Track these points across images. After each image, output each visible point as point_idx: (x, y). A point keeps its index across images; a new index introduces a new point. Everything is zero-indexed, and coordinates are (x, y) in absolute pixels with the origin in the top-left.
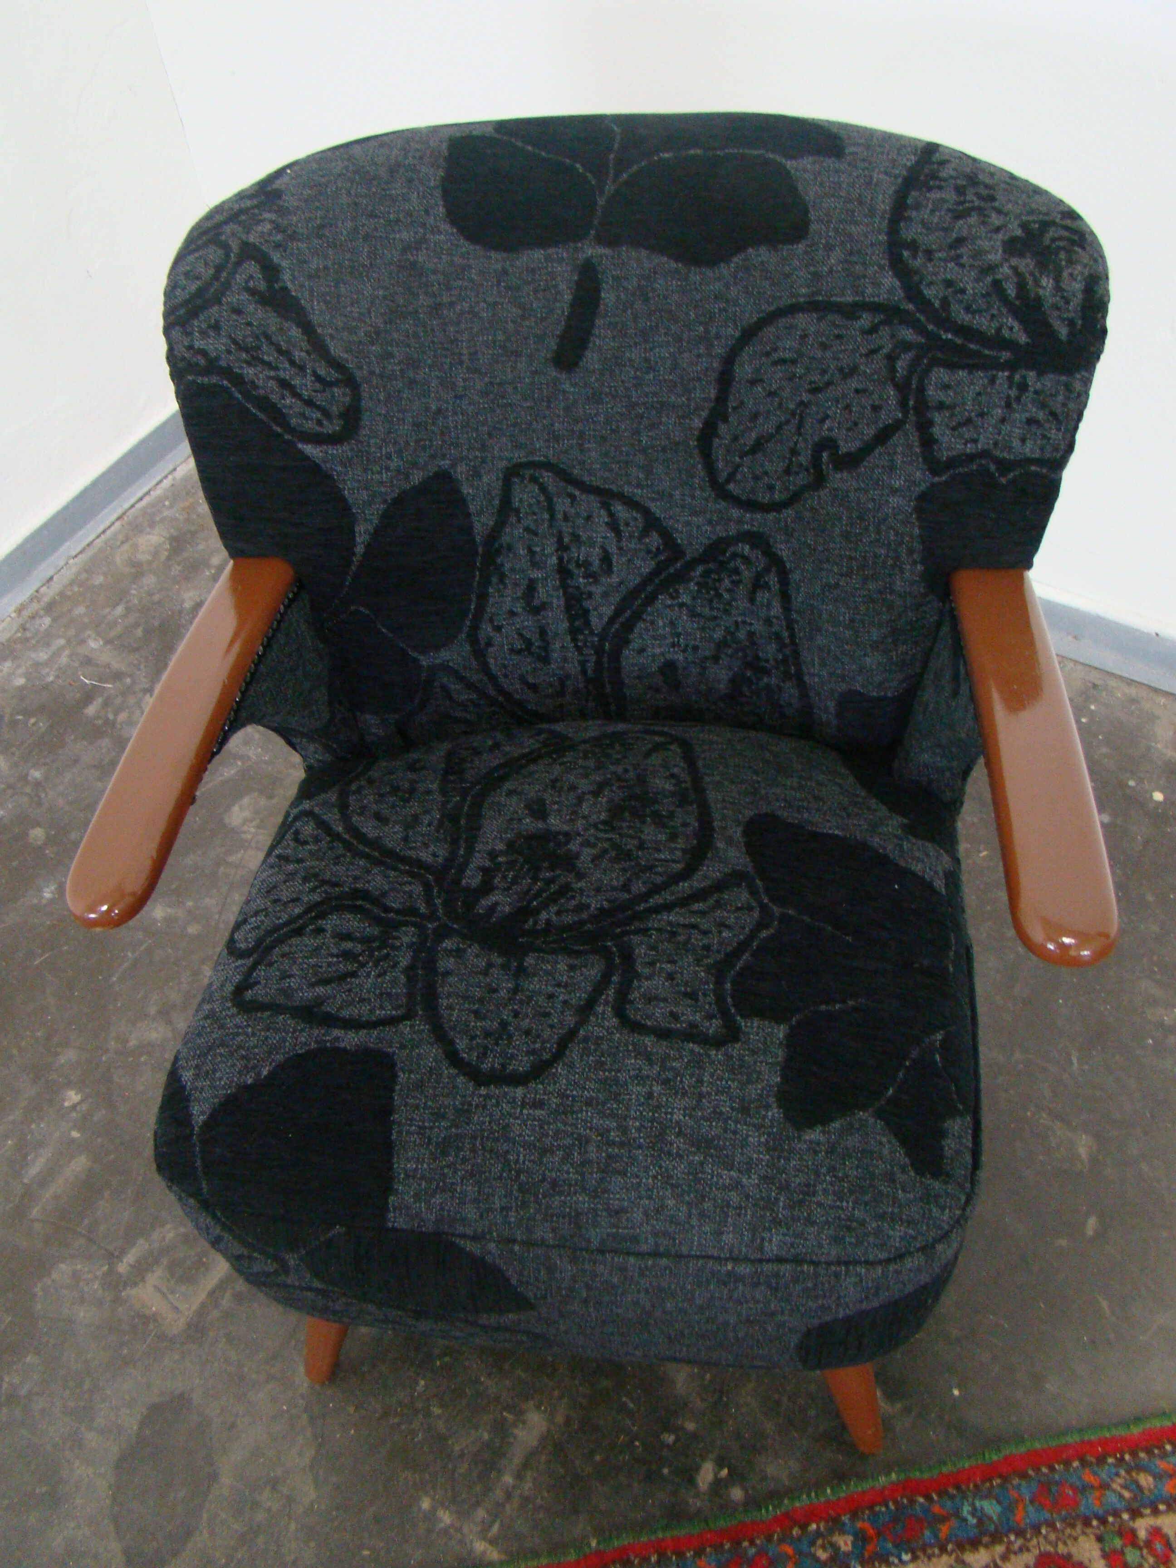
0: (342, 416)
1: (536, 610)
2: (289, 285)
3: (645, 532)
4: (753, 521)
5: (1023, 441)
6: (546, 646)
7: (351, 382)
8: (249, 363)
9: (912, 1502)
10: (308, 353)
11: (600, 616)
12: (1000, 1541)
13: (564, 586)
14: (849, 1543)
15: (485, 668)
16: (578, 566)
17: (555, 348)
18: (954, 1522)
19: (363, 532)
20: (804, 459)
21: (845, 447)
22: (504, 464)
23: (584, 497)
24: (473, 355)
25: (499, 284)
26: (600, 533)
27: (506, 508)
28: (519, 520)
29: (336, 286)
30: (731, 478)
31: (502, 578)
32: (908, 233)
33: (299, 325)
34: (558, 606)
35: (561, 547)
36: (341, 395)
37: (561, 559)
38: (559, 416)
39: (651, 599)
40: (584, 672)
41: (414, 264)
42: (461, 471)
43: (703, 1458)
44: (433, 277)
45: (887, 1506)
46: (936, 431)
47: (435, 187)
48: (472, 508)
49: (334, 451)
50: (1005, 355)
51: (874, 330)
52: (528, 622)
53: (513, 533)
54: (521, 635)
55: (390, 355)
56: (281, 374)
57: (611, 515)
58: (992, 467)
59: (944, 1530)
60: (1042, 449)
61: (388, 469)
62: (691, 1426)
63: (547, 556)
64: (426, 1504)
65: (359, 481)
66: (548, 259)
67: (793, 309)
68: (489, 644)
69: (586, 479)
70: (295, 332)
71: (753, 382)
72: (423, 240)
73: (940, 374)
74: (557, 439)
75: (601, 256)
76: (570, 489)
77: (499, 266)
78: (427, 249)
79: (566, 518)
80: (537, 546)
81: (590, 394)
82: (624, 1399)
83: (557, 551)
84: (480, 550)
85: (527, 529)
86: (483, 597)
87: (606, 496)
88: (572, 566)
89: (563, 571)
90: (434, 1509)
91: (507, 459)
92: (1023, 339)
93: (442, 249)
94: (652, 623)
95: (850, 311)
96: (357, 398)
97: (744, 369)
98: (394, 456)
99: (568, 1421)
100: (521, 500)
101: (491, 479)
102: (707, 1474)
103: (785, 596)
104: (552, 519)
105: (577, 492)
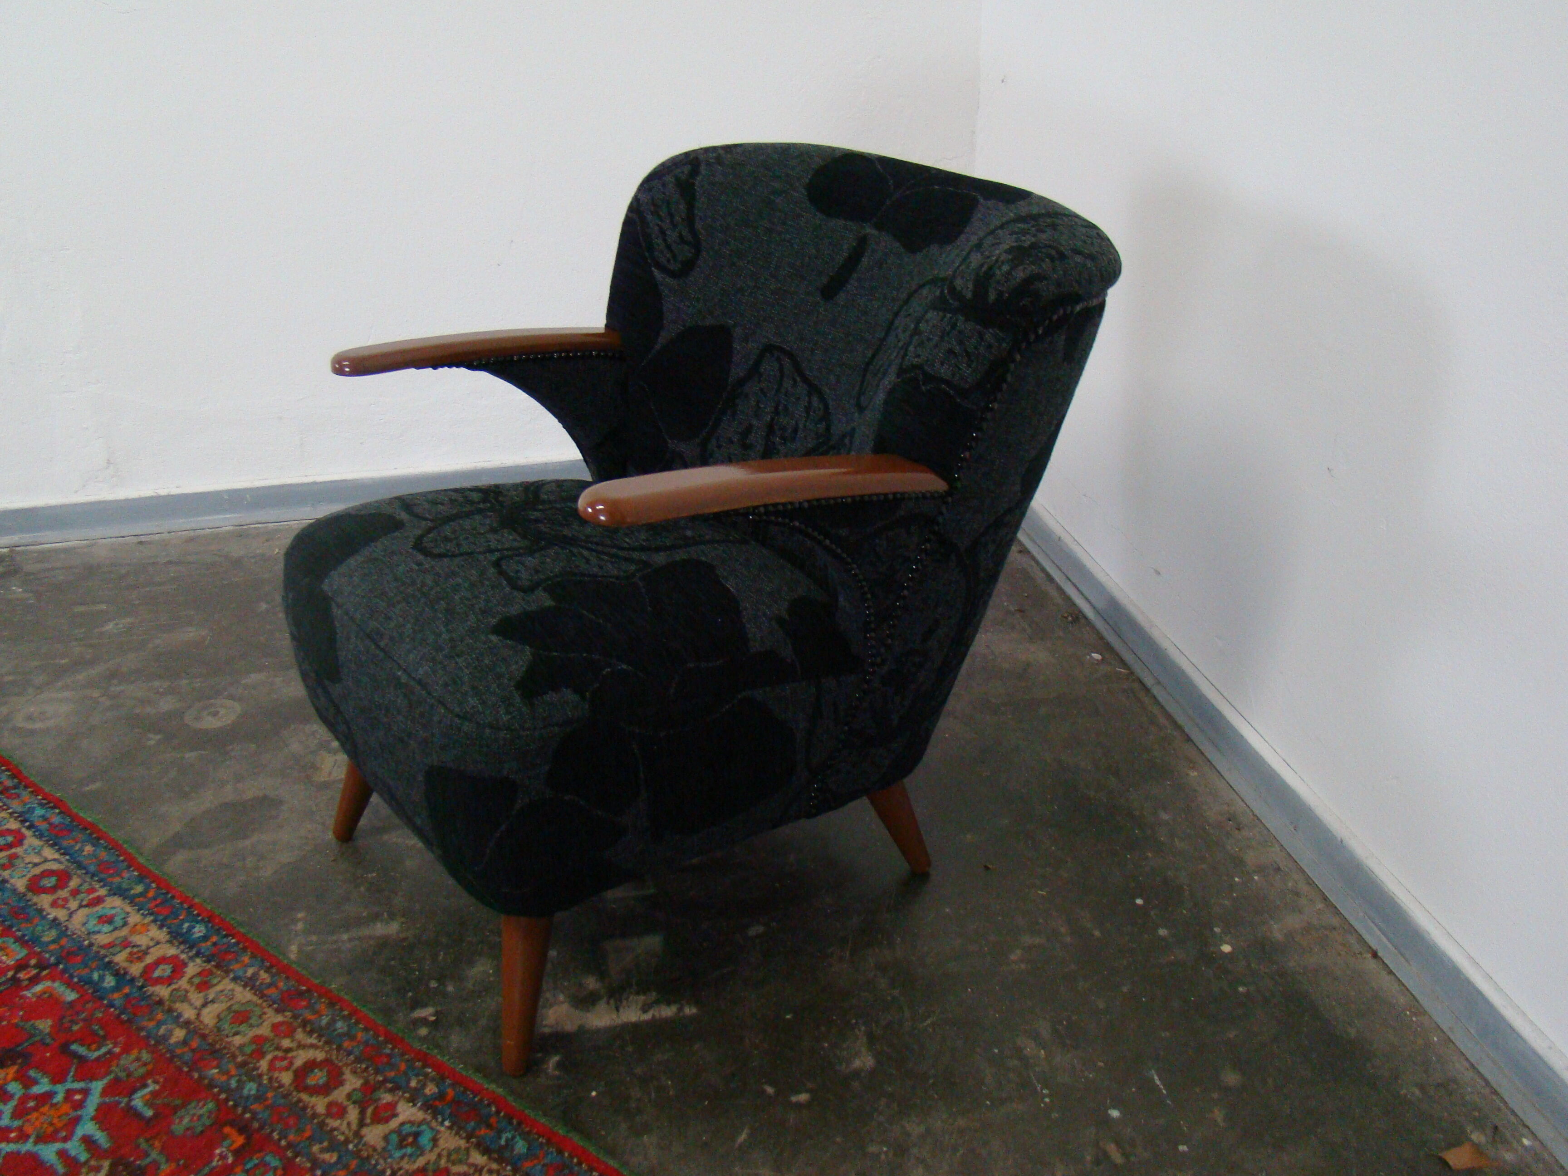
0: (682, 262)
1: (746, 448)
2: (697, 183)
3: (820, 421)
5: (942, 364)
7: (697, 247)
8: (652, 213)
9: (489, 1105)
10: (683, 220)
12: (500, 1163)
13: (768, 439)
14: (432, 1091)
16: (780, 429)
17: (825, 282)
18: (491, 1134)
19: (664, 337)
22: (764, 341)
23: (801, 384)
24: (777, 267)
25: (813, 232)
26: (799, 412)
27: (754, 371)
28: (760, 381)
29: (721, 194)
31: (734, 414)
33: (687, 204)
34: (759, 451)
35: (776, 412)
36: (688, 252)
37: (772, 419)
38: (809, 326)
41: (772, 202)
42: (738, 332)
43: (433, 1006)
44: (778, 214)
45: (474, 1097)
47: (813, 169)
48: (734, 359)
49: (670, 281)
50: (957, 305)
52: (736, 450)
53: (751, 388)
55: (728, 243)
56: (663, 225)
57: (810, 402)
58: (921, 377)
59: (483, 1131)
60: (953, 375)
61: (694, 307)
62: (450, 989)
63: (765, 413)
64: (300, 915)
65: (674, 305)
66: (845, 228)
67: (927, 283)
68: (711, 456)
69: (807, 372)
70: (682, 207)
72: (786, 192)
74: (802, 340)
75: (872, 235)
76: (796, 376)
77: (818, 222)
78: (784, 197)
79: (786, 394)
80: (762, 403)
81: (831, 319)
82: (442, 953)
83: (772, 413)
84: (729, 388)
85: (761, 390)
86: (718, 422)
87: (812, 388)
88: (776, 427)
89: (770, 428)
90: (300, 920)
91: (768, 338)
93: (793, 200)
96: (696, 257)
97: (897, 321)
98: (701, 302)
99: (405, 939)
100: (765, 369)
101: (753, 347)
102: (427, 1012)
104: (778, 390)
105: (798, 379)
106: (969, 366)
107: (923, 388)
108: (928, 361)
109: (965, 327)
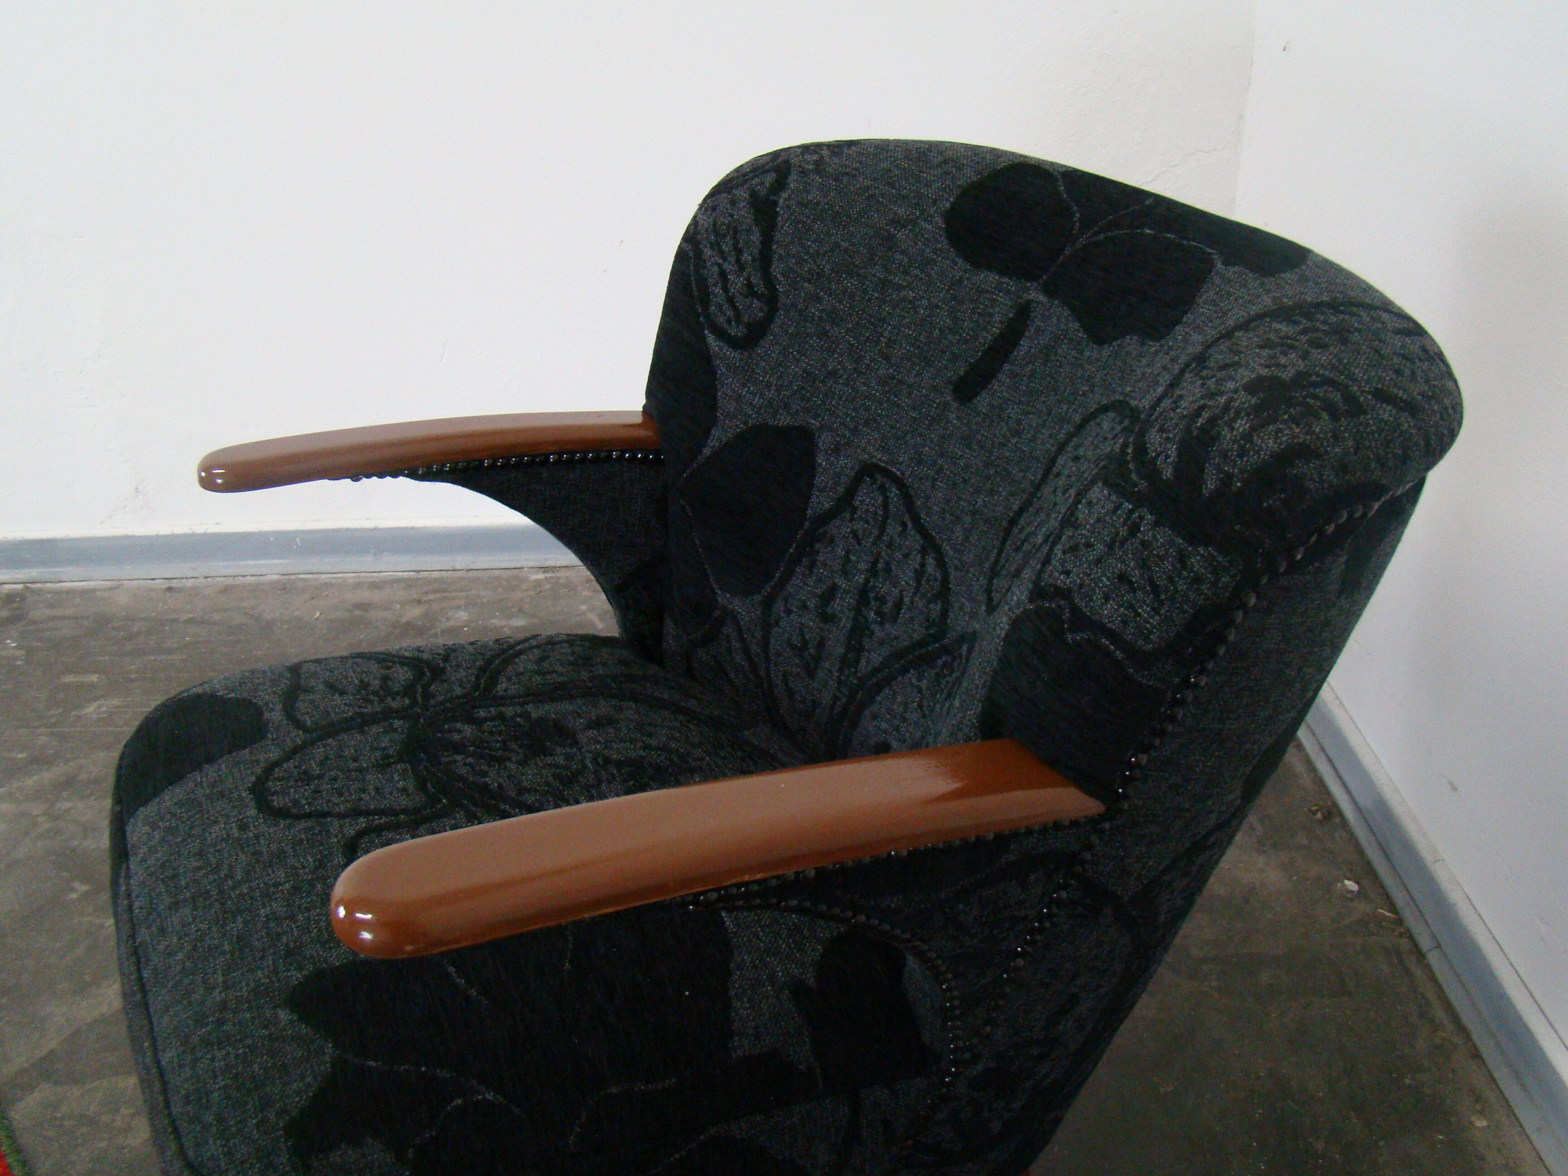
0: (748, 325)
1: (826, 618)
2: (781, 202)
3: (935, 597)
5: (1107, 598)
6: (817, 660)
7: (772, 301)
8: (712, 245)
10: (754, 260)
11: (869, 661)
13: (858, 611)
15: (765, 642)
16: (876, 599)
17: (962, 373)
19: (718, 437)
22: (863, 457)
23: (913, 532)
24: (891, 343)
25: (948, 290)
26: (906, 577)
27: (847, 501)
28: (852, 520)
29: (814, 221)
30: (999, 571)
31: (812, 565)
33: (763, 234)
34: (844, 627)
35: (873, 571)
36: (756, 309)
37: (867, 581)
38: (932, 442)
39: (906, 669)
40: (833, 707)
41: (891, 236)
42: (824, 440)
44: (898, 256)
47: (959, 186)
48: (817, 481)
49: (730, 353)
50: (1142, 485)
52: (810, 621)
53: (840, 528)
54: (802, 634)
55: (819, 300)
56: (726, 266)
57: (923, 565)
58: (1067, 615)
60: (1125, 623)
61: (762, 395)
63: (858, 570)
65: (733, 390)
66: (999, 287)
67: (1112, 406)
68: (777, 623)
69: (922, 516)
70: (756, 238)
71: (1057, 475)
72: (914, 222)
73: (1097, 489)
74: (919, 462)
75: (1038, 303)
76: (907, 518)
77: (959, 274)
78: (911, 230)
79: (889, 546)
80: (854, 555)
81: (966, 433)
83: (867, 571)
84: (807, 525)
86: (789, 574)
87: (928, 542)
88: (872, 595)
89: (863, 595)
91: (869, 454)
93: (923, 236)
94: (895, 694)
96: (769, 319)
97: (1061, 460)
98: (773, 388)
100: (862, 502)
101: (846, 464)
104: (879, 537)
105: (910, 525)
106: (1156, 611)
107: (1069, 637)
108: (1081, 586)
109: (1154, 537)
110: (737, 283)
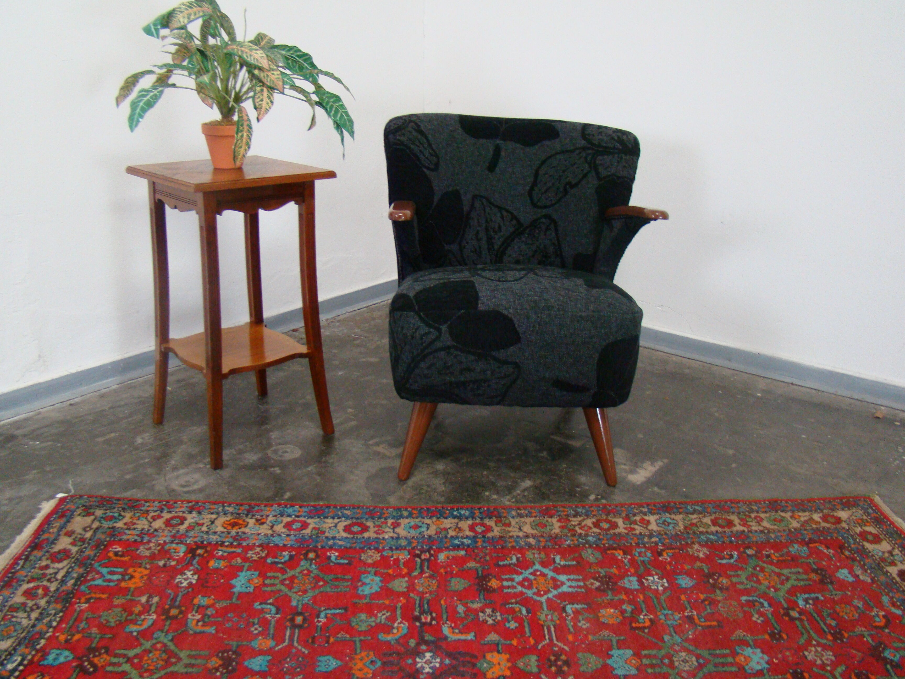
0: (434, 165)
1: (478, 240)
2: (423, 129)
3: (511, 220)
4: (545, 212)
5: (623, 172)
6: (480, 252)
7: (437, 157)
8: (412, 145)
10: (427, 146)
11: (497, 245)
13: (487, 234)
15: (462, 255)
16: (491, 228)
17: (488, 165)
19: (436, 199)
20: (561, 189)
21: (573, 182)
22: (472, 193)
23: (494, 208)
24: (467, 162)
25: (474, 146)
26: (499, 219)
27: (472, 207)
28: (476, 211)
29: (434, 134)
30: (539, 201)
31: (470, 227)
32: (587, 133)
33: (425, 139)
34: (485, 240)
35: (487, 221)
36: (435, 159)
37: (486, 225)
38: (488, 184)
39: (513, 240)
41: (453, 134)
42: (462, 192)
44: (457, 140)
46: (600, 170)
47: (458, 123)
48: (464, 203)
49: (432, 173)
50: (616, 151)
51: (580, 153)
52: (476, 243)
53: (474, 214)
54: (474, 247)
55: (447, 154)
57: (502, 214)
61: (444, 183)
65: (437, 184)
66: (487, 142)
67: (557, 153)
68: (464, 248)
69: (495, 203)
70: (425, 141)
71: (545, 174)
73: (600, 158)
74: (487, 190)
75: (501, 143)
76: (490, 205)
77: (474, 142)
78: (456, 133)
79: (489, 214)
80: (480, 220)
81: (497, 179)
84: (465, 217)
85: (478, 214)
86: (464, 232)
87: (500, 208)
88: (489, 228)
89: (487, 230)
91: (474, 192)
92: (620, 147)
93: (460, 135)
94: (513, 247)
95: (572, 151)
96: (438, 162)
97: (542, 172)
98: (446, 181)
100: (477, 205)
101: (469, 196)
103: (556, 230)
104: (485, 213)
105: (492, 206)
110: (427, 154)
